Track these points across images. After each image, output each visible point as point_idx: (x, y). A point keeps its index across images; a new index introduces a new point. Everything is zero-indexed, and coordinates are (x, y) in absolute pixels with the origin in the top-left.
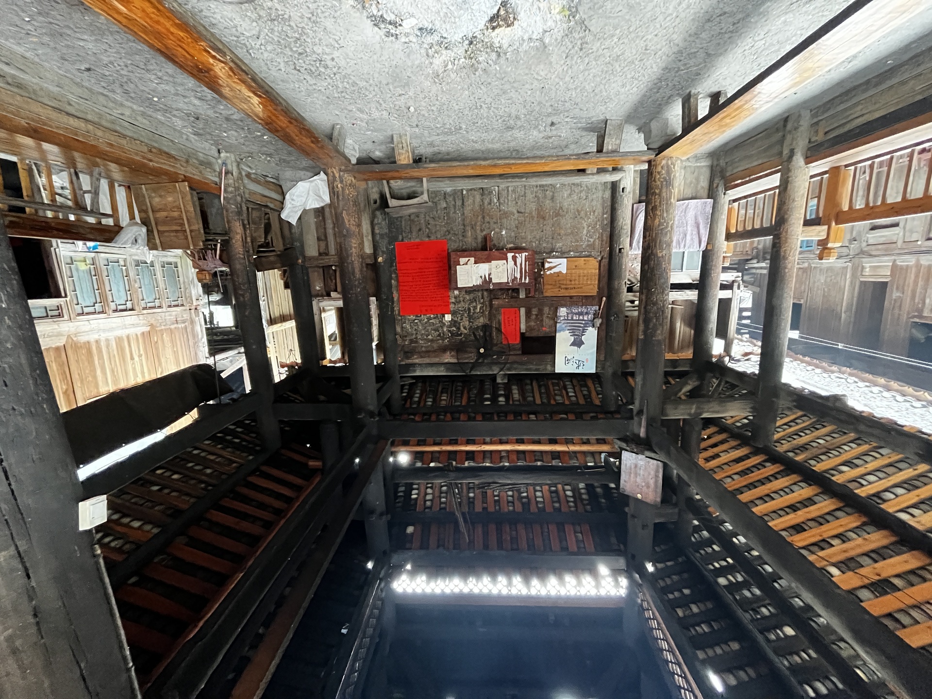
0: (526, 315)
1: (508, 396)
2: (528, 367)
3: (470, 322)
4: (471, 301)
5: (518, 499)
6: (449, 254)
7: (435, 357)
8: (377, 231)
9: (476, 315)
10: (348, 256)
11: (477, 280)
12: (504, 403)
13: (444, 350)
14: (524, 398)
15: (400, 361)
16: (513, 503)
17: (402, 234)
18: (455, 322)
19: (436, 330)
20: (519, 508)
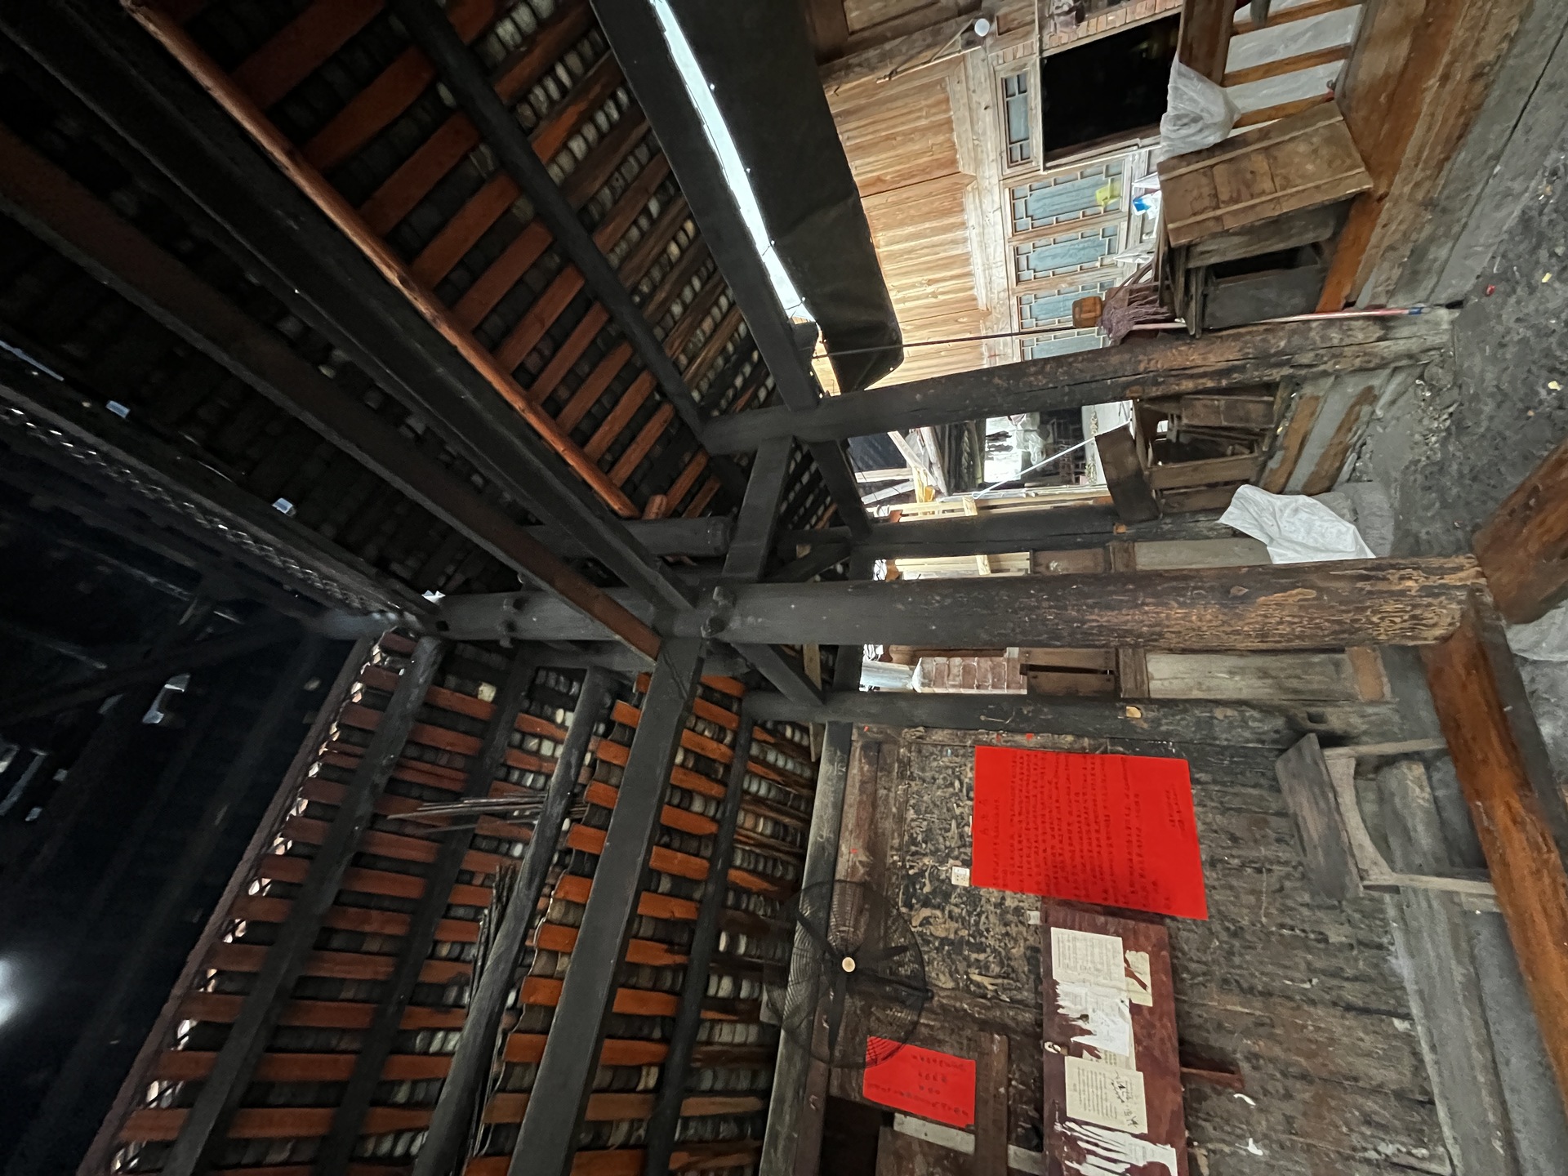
0: (948, 1150)
1: (728, 1006)
2: (787, 1108)
3: (944, 941)
4: (1004, 960)
5: (461, 974)
6: (1157, 918)
7: (858, 818)
8: (1219, 713)
9: (961, 967)
10: (1155, 595)
11: (1075, 998)
12: (712, 991)
13: (874, 847)
14: (713, 1060)
15: (860, 729)
16: (457, 959)
17: (1215, 782)
18: (947, 896)
19: (929, 836)
20: (436, 973)
